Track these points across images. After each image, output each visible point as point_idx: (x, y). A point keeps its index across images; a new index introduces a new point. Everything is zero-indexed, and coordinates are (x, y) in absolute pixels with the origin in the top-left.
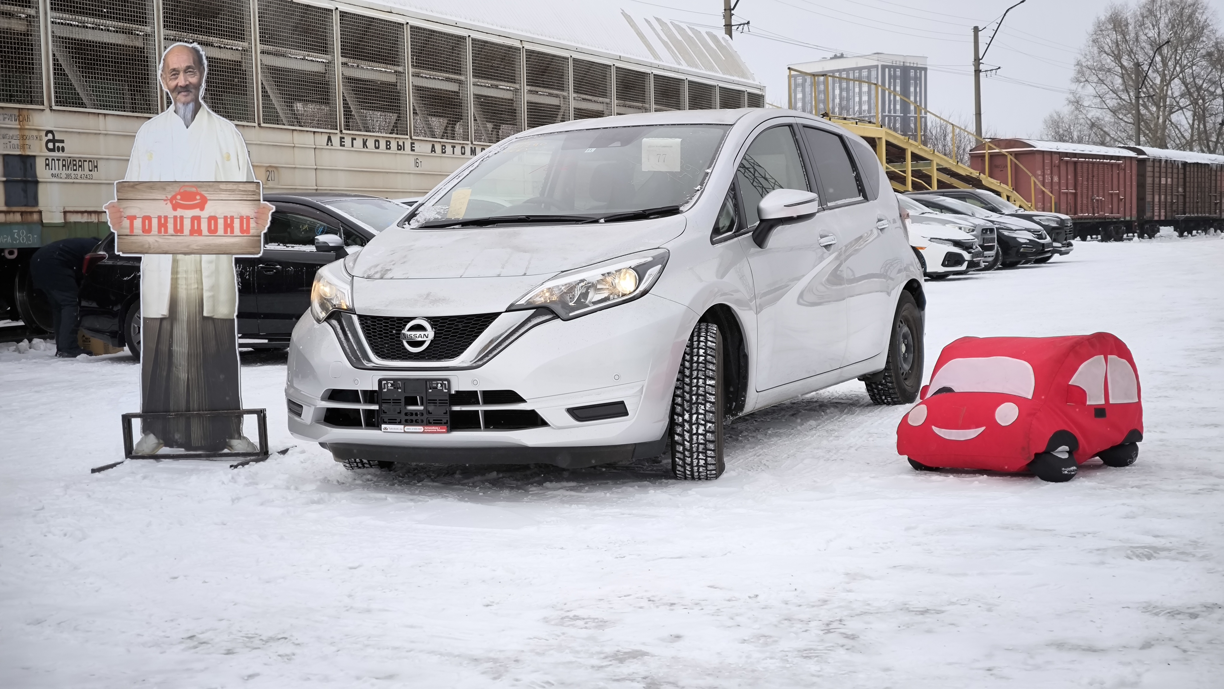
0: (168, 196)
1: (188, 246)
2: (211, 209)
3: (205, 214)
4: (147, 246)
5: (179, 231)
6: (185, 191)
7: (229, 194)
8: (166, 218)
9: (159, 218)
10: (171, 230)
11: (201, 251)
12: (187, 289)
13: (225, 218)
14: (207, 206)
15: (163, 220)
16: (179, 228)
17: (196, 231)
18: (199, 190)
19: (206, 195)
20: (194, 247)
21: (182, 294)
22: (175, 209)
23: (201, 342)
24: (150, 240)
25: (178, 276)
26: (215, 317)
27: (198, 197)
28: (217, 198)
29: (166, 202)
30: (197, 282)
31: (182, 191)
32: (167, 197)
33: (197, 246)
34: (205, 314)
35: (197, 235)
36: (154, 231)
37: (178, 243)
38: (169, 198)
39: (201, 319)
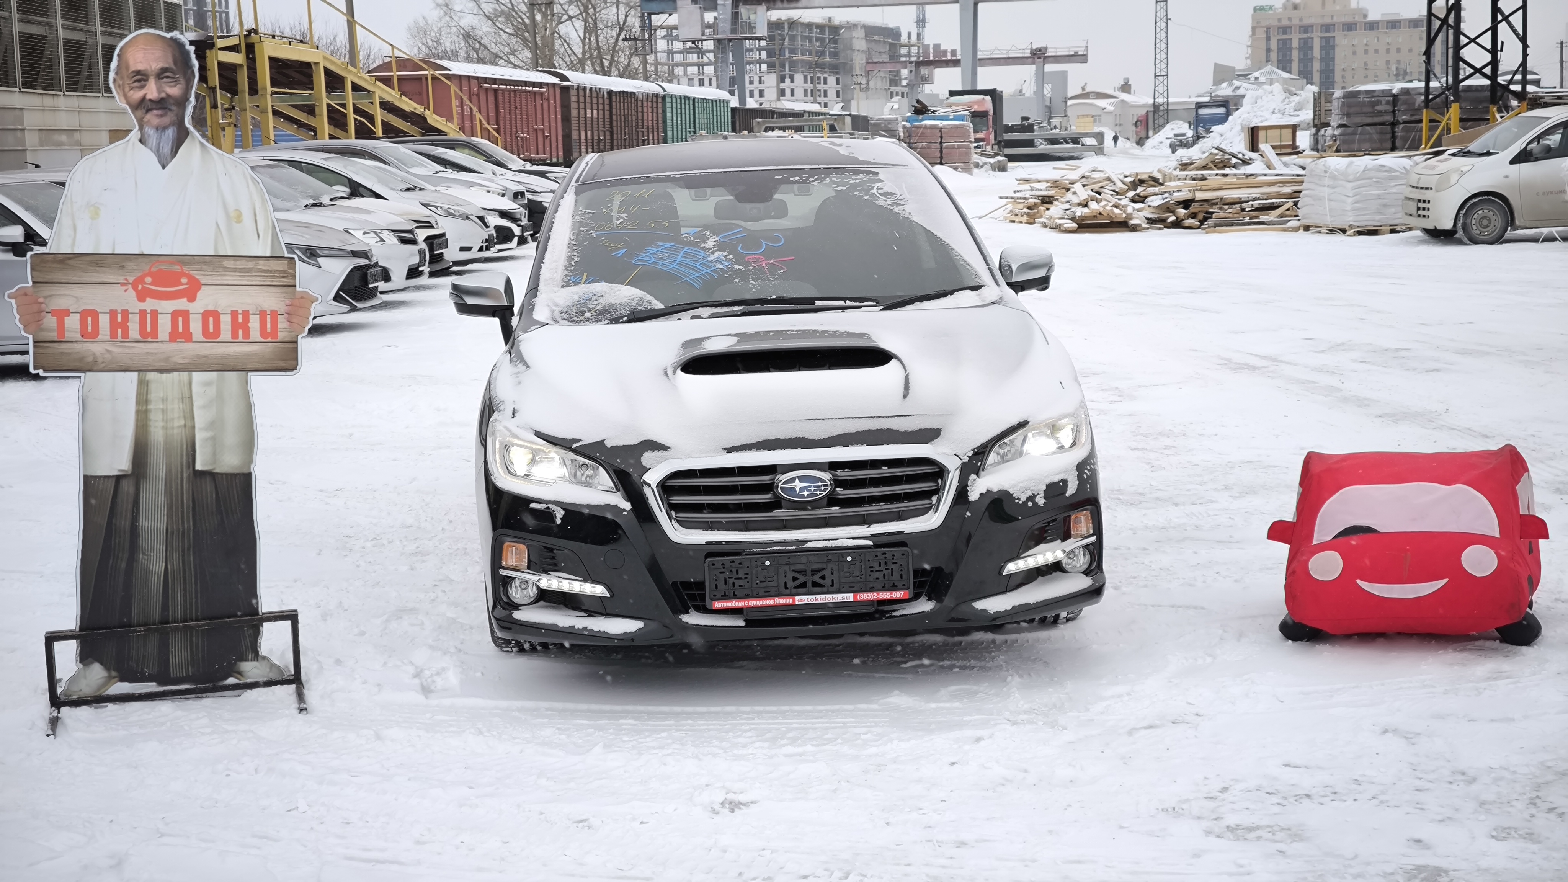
0: (128, 278)
1: (167, 359)
2: (206, 299)
4: (90, 359)
5: (149, 334)
6: (161, 270)
7: (240, 276)
8: (125, 313)
9: (113, 314)
10: (134, 334)
12: (165, 428)
13: (234, 314)
14: (199, 295)
15: (119, 316)
16: (149, 330)
17: (180, 334)
18: (185, 269)
20: (178, 359)
22: (141, 298)
23: (190, 511)
24: (96, 349)
25: (149, 407)
26: (217, 471)
28: (218, 282)
29: (125, 288)
30: (185, 417)
31: (154, 269)
32: (126, 279)
33: (184, 358)
34: (198, 467)
35: (183, 340)
36: (102, 335)
37: (147, 353)
38: (131, 282)
39: (192, 475)
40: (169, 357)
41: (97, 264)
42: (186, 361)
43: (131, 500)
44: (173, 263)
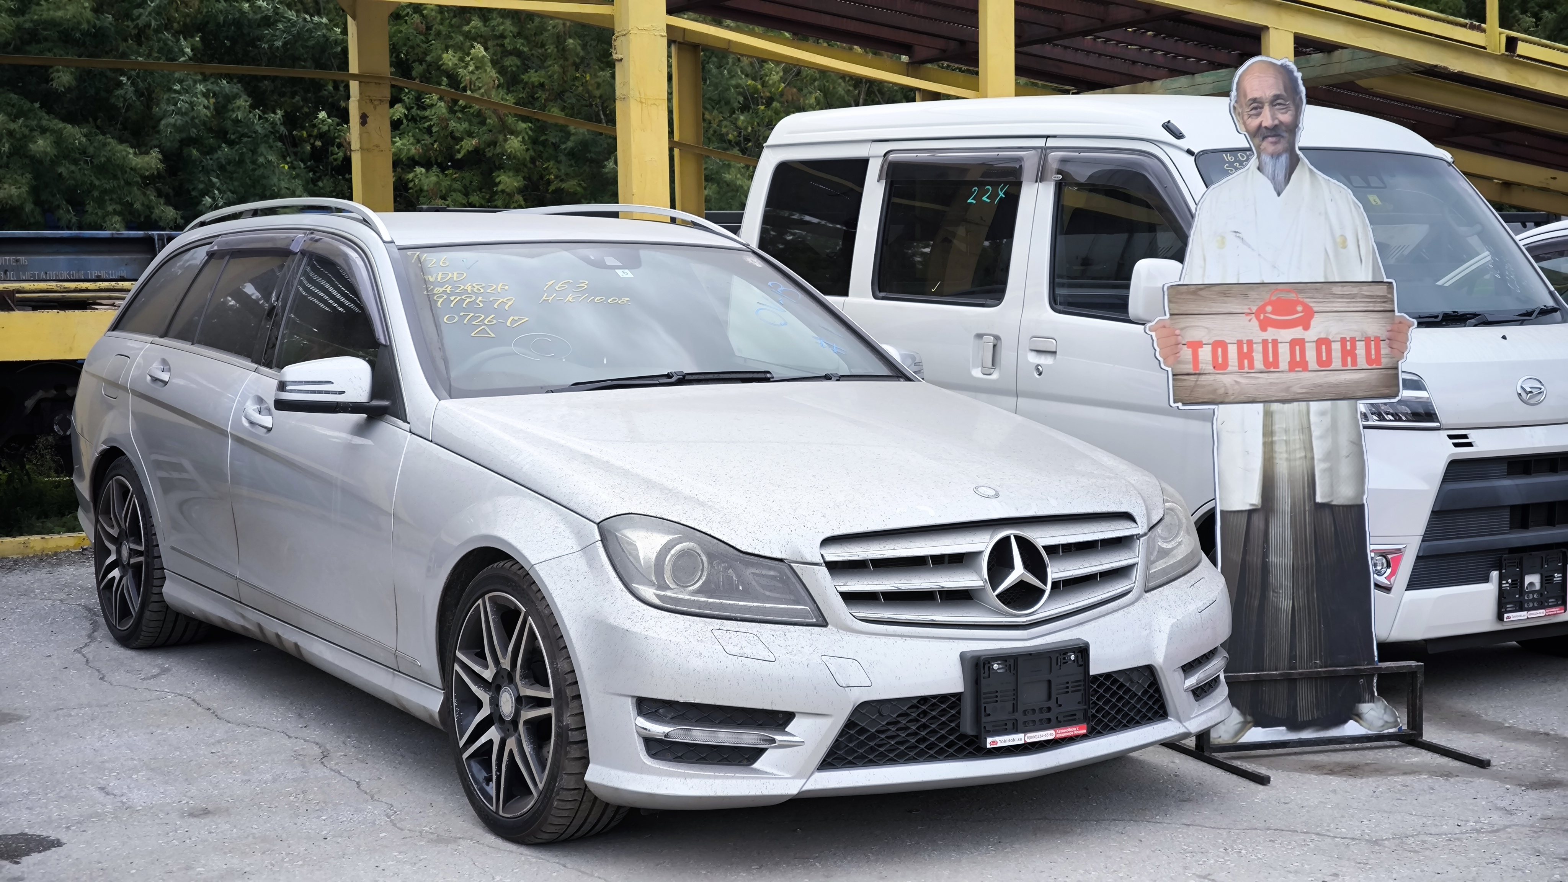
0: (1252, 307)
1: (1287, 389)
2: (1320, 327)
3: (1311, 335)
4: (1222, 391)
5: (1271, 365)
6: (1278, 299)
7: (1348, 302)
8: (1250, 343)
9: (1240, 343)
10: (1259, 364)
11: (1308, 396)
12: (1288, 460)
13: (1343, 341)
14: (1313, 323)
15: (1245, 346)
16: (1271, 359)
17: (1298, 364)
18: (1300, 296)
19: (1311, 305)
20: (1297, 389)
21: (1282, 468)
22: (1263, 328)
23: (1313, 545)
24: (1227, 380)
25: (1274, 439)
26: (1334, 503)
27: (1299, 308)
28: (1328, 309)
29: (1249, 318)
30: (1305, 447)
31: (1274, 298)
32: (1250, 309)
33: (1302, 388)
34: (1319, 500)
35: (1301, 369)
36: (1232, 366)
37: (1271, 383)
38: (1254, 311)
39: (1313, 507)
40: (1289, 387)
41: (1225, 294)
42: (1304, 391)
43: (1261, 534)
44: (1289, 291)
